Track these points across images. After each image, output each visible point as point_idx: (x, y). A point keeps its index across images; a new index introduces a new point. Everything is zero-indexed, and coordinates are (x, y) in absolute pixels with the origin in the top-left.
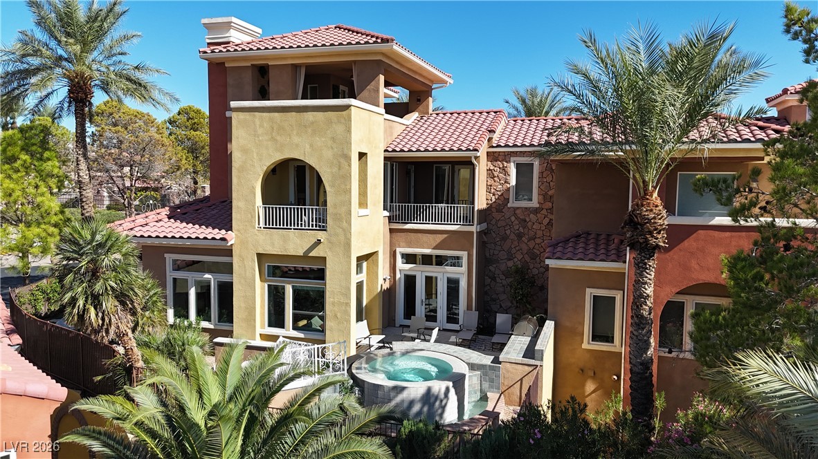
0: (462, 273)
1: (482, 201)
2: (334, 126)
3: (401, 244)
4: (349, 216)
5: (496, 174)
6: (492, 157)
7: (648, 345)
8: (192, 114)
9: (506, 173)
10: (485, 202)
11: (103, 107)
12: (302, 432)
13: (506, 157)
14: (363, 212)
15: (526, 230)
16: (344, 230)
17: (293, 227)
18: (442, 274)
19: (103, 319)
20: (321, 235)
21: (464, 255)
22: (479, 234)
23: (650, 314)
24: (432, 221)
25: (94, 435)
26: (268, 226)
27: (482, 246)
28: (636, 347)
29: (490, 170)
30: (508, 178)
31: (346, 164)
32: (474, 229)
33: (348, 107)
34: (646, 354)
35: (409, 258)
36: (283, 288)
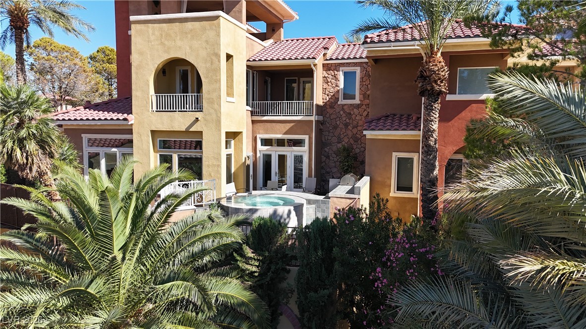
0: (304, 151)
1: (319, 99)
2: (207, 32)
3: (261, 131)
4: (219, 99)
5: (329, 80)
6: (326, 67)
7: (434, 167)
8: (108, 52)
9: (337, 79)
10: (322, 101)
11: (39, 42)
12: (179, 233)
13: (336, 67)
14: (229, 99)
15: (351, 121)
16: (215, 110)
17: (177, 110)
18: (290, 152)
19: (27, 159)
20: (198, 115)
21: (306, 137)
22: (317, 122)
23: (435, 144)
24: (283, 114)
25: (18, 235)
26: (159, 110)
27: (319, 132)
28: (425, 169)
29: (325, 77)
30: (338, 83)
31: (217, 60)
32: (313, 118)
33: (217, 17)
34: (433, 174)
35: (266, 142)
36: (171, 156)
